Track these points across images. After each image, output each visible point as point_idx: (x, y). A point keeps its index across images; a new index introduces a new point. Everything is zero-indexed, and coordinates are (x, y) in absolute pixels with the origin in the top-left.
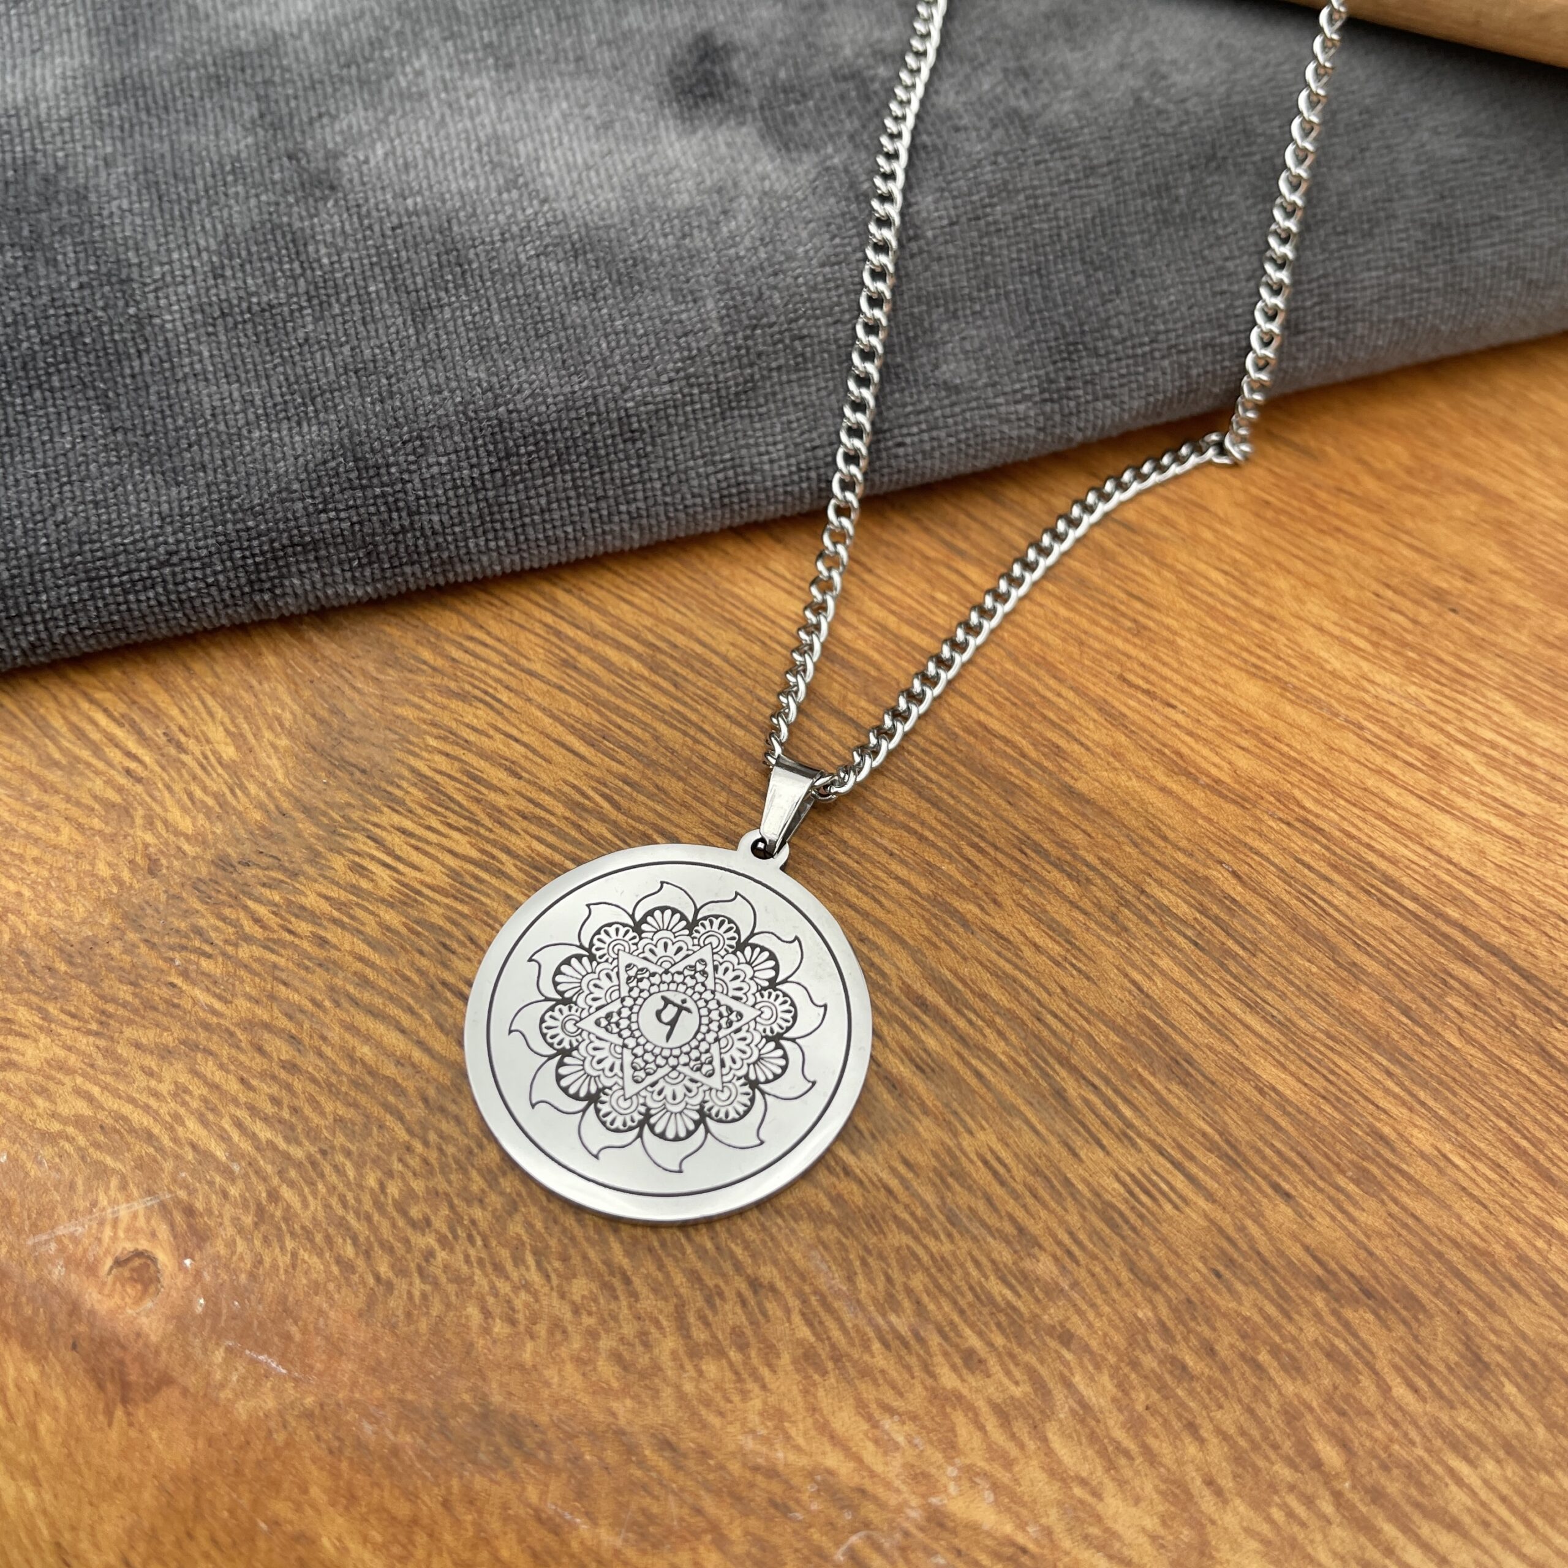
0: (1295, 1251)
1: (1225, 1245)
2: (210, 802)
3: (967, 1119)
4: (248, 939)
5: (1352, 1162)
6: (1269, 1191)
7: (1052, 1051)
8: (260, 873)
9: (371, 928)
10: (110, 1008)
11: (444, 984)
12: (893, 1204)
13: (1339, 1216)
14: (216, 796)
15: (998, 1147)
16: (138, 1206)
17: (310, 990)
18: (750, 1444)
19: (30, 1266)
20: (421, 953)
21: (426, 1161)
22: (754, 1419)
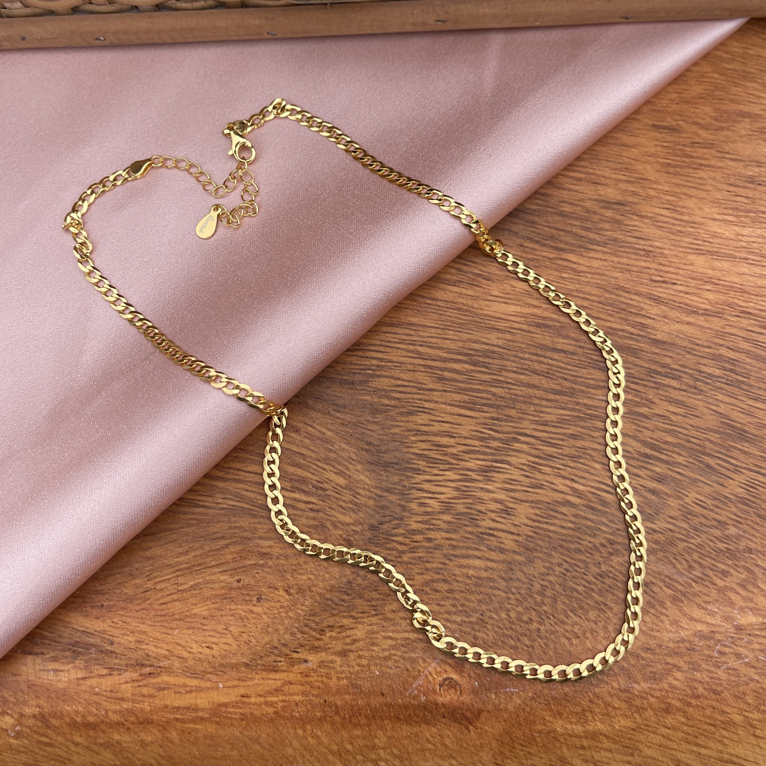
2: (351, 506)
3: (683, 491)
4: (403, 552)
7: (698, 451)
8: (389, 524)
9: (443, 526)
10: (374, 603)
11: (481, 533)
12: (675, 534)
14: (351, 502)
15: (698, 496)
16: (434, 665)
17: (438, 560)
18: (672, 636)
19: (412, 701)
20: (466, 526)
21: (517, 600)
22: (669, 627)
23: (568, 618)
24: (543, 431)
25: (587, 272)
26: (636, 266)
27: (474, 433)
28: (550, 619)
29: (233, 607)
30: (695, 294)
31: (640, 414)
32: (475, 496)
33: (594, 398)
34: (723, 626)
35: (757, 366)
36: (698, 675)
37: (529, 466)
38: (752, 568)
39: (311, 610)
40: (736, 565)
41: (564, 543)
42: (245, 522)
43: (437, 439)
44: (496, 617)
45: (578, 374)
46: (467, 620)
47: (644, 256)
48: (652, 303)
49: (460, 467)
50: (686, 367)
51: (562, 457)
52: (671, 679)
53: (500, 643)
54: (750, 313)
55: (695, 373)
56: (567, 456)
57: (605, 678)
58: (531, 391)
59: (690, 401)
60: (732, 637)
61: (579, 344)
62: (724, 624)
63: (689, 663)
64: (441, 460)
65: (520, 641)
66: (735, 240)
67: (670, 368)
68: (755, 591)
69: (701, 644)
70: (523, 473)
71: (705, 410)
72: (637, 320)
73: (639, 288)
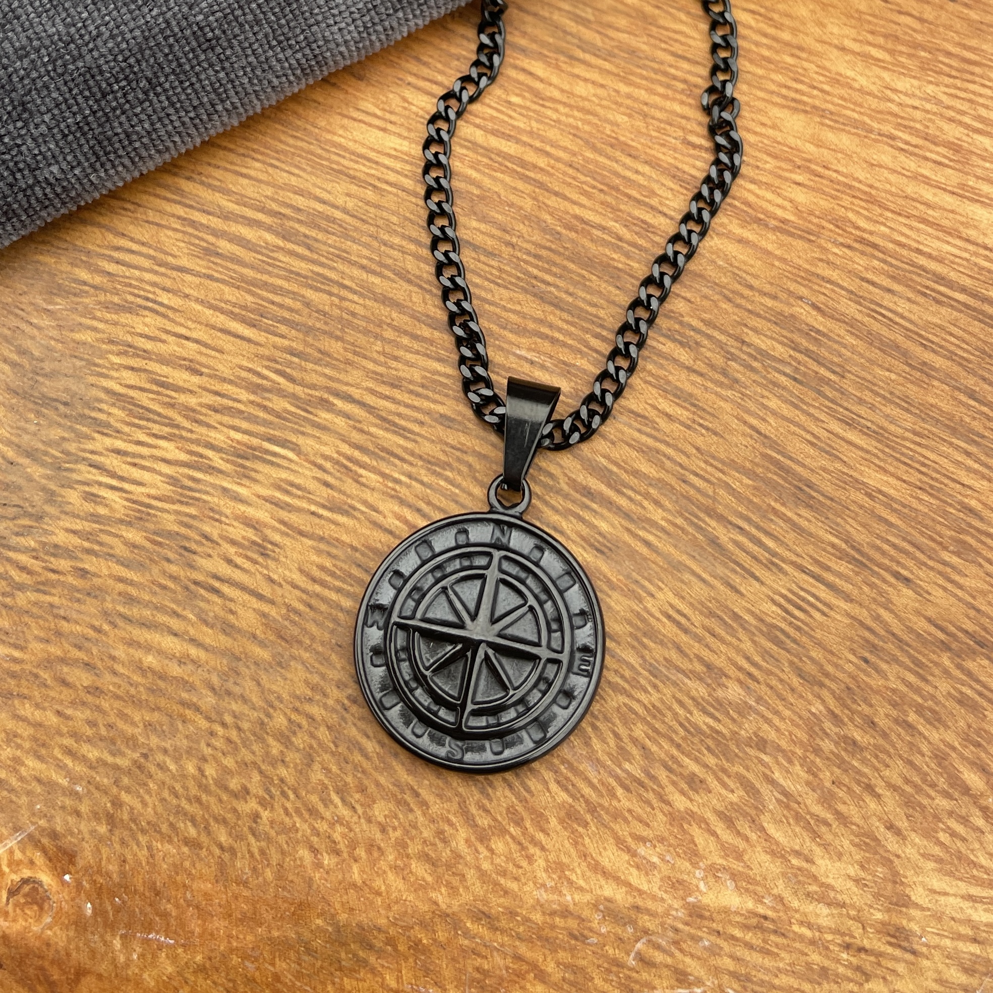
0: (921, 625)
1: (867, 634)
3: (647, 584)
4: (21, 587)
5: (951, 538)
6: (892, 580)
7: (700, 507)
9: (120, 550)
11: (196, 583)
13: (949, 586)
15: (676, 602)
16: (11, 843)
17: (87, 619)
20: (168, 560)
21: (229, 741)
22: (542, 875)
23: (325, 805)
24: (387, 398)
25: (560, 102)
26: (661, 109)
27: (244, 374)
28: (287, 798)
30: (768, 186)
32: (205, 501)
33: (508, 352)
34: (662, 900)
35: (867, 354)
37: (337, 463)
38: (758, 785)
40: (724, 771)
43: (163, 370)
44: (173, 767)
45: (489, 297)
46: (110, 759)
47: (682, 92)
48: (676, 187)
49: (194, 436)
50: (715, 327)
51: (411, 459)
53: (164, 828)
54: (875, 246)
55: (731, 342)
56: (421, 457)
58: (384, 311)
59: (707, 399)
60: (676, 930)
61: (508, 237)
62: (665, 896)
63: (567, 967)
64: (159, 415)
65: (209, 833)
66: (875, 97)
67: (681, 323)
68: (753, 837)
69: (603, 930)
70: (320, 474)
71: (735, 424)
72: (637, 213)
73: (657, 153)
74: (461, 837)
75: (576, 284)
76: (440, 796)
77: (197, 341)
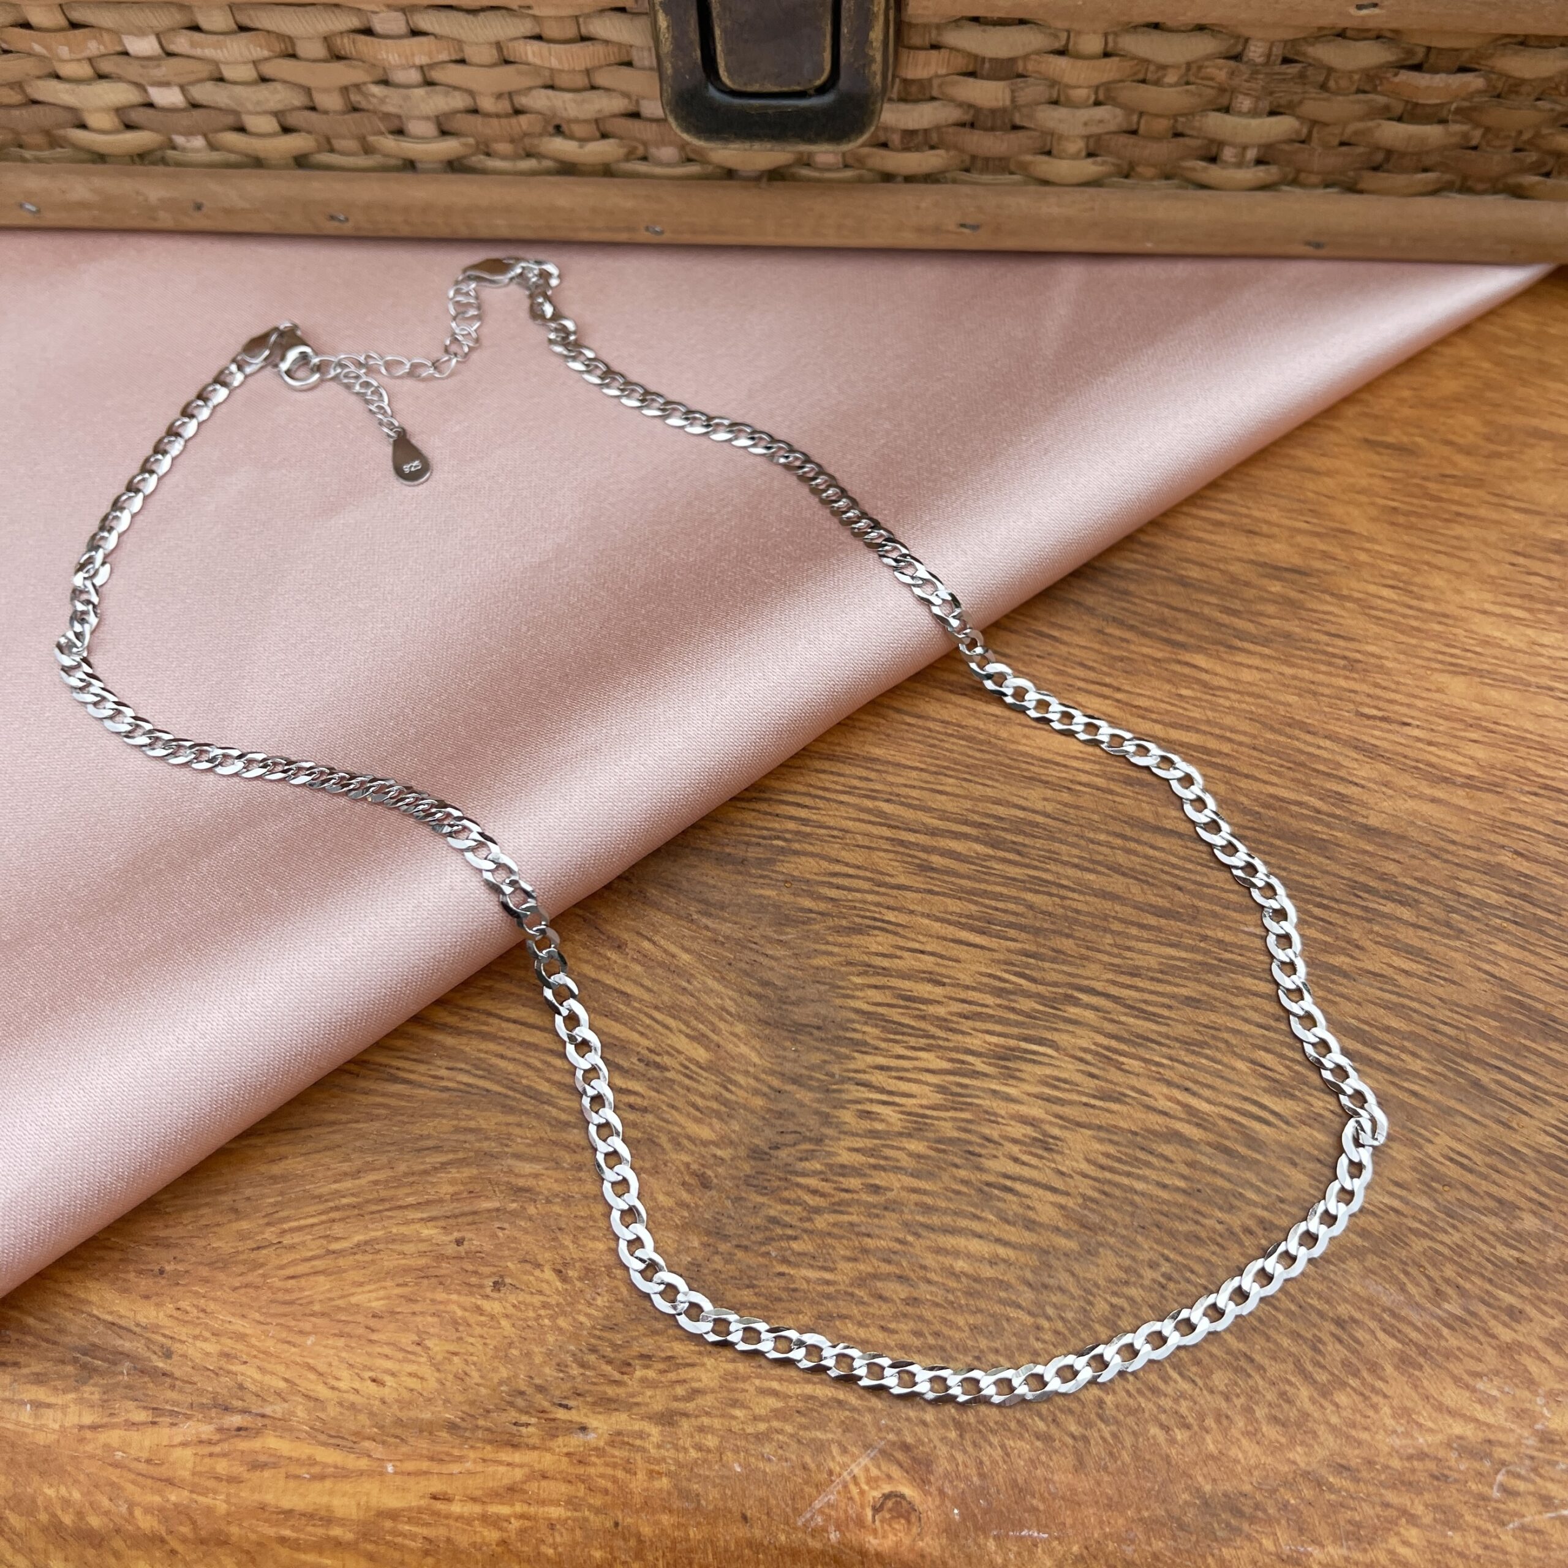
2: (715, 1105)
3: (1422, 1131)
4: (817, 1210)
7: (1455, 1052)
8: (792, 1150)
9: (906, 1161)
11: (988, 1184)
12: (1403, 1220)
14: (716, 1098)
15: (1456, 1145)
16: (864, 1461)
17: (890, 1233)
18: (1397, 1442)
19: (811, 1542)
20: (956, 1166)
21: (1057, 1333)
22: (1390, 1422)
23: (1166, 1383)
24: (1129, 987)
25: (1230, 690)
26: (1329, 686)
27: (985, 980)
29: (441, 1296)
30: (1446, 746)
31: (1333, 969)
32: (976, 1105)
33: (1237, 931)
34: (1512, 1430)
36: (1455, 1539)
37: (1097, 1054)
39: (607, 1317)
40: (1540, 1298)
41: (1163, 1219)
42: (490, 1120)
43: (906, 984)
45: (1205, 881)
47: (1344, 668)
48: (1360, 757)
49: (951, 1045)
50: (1429, 884)
51: (1169, 1042)
52: (1393, 1542)
53: (1013, 1425)
54: (1559, 790)
55: (1447, 895)
56: (1176, 1039)
57: (1246, 1527)
58: (1107, 905)
59: (1437, 951)
60: (1532, 1458)
62: (1513, 1427)
63: (1436, 1508)
64: (912, 1027)
66: (1525, 653)
67: (1396, 884)
69: (1462, 1467)
70: (1083, 1067)
71: (1470, 971)
72: (1328, 785)
73: (1334, 727)
74: (1304, 1393)
75: (1285, 858)
76: (1274, 1359)
77: (932, 954)
